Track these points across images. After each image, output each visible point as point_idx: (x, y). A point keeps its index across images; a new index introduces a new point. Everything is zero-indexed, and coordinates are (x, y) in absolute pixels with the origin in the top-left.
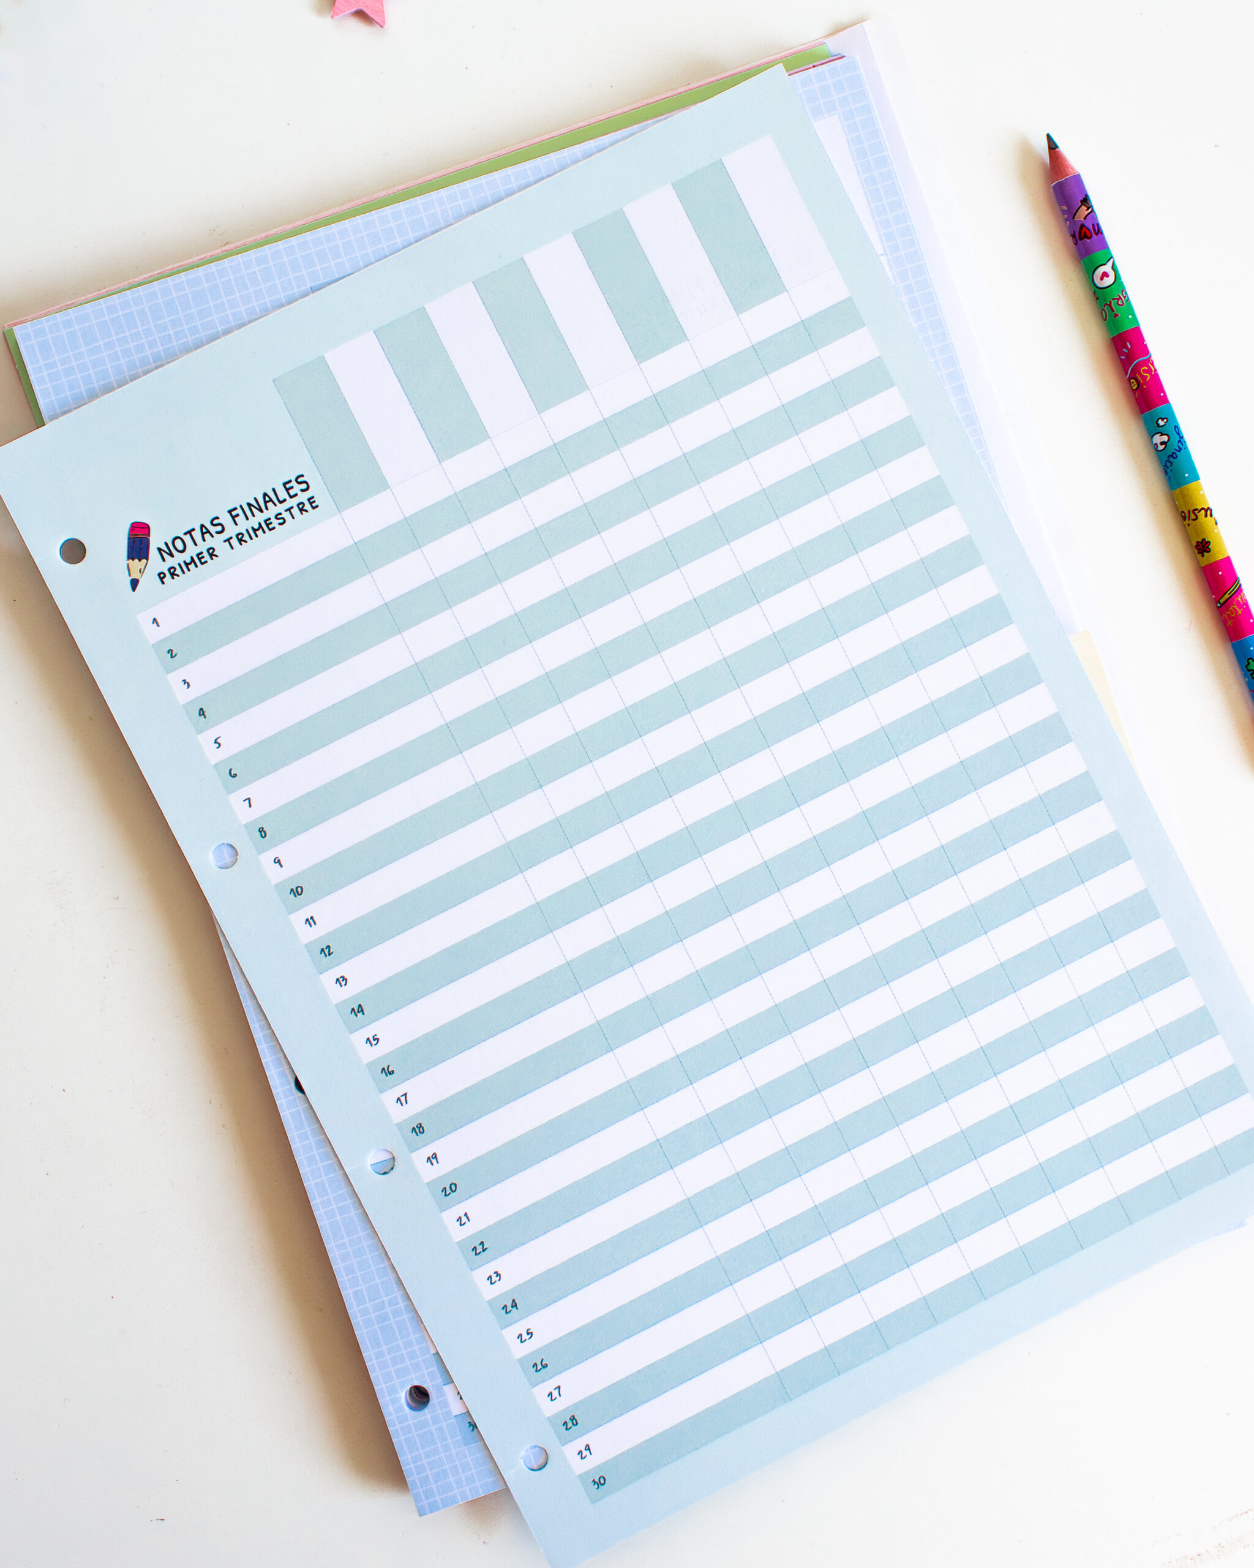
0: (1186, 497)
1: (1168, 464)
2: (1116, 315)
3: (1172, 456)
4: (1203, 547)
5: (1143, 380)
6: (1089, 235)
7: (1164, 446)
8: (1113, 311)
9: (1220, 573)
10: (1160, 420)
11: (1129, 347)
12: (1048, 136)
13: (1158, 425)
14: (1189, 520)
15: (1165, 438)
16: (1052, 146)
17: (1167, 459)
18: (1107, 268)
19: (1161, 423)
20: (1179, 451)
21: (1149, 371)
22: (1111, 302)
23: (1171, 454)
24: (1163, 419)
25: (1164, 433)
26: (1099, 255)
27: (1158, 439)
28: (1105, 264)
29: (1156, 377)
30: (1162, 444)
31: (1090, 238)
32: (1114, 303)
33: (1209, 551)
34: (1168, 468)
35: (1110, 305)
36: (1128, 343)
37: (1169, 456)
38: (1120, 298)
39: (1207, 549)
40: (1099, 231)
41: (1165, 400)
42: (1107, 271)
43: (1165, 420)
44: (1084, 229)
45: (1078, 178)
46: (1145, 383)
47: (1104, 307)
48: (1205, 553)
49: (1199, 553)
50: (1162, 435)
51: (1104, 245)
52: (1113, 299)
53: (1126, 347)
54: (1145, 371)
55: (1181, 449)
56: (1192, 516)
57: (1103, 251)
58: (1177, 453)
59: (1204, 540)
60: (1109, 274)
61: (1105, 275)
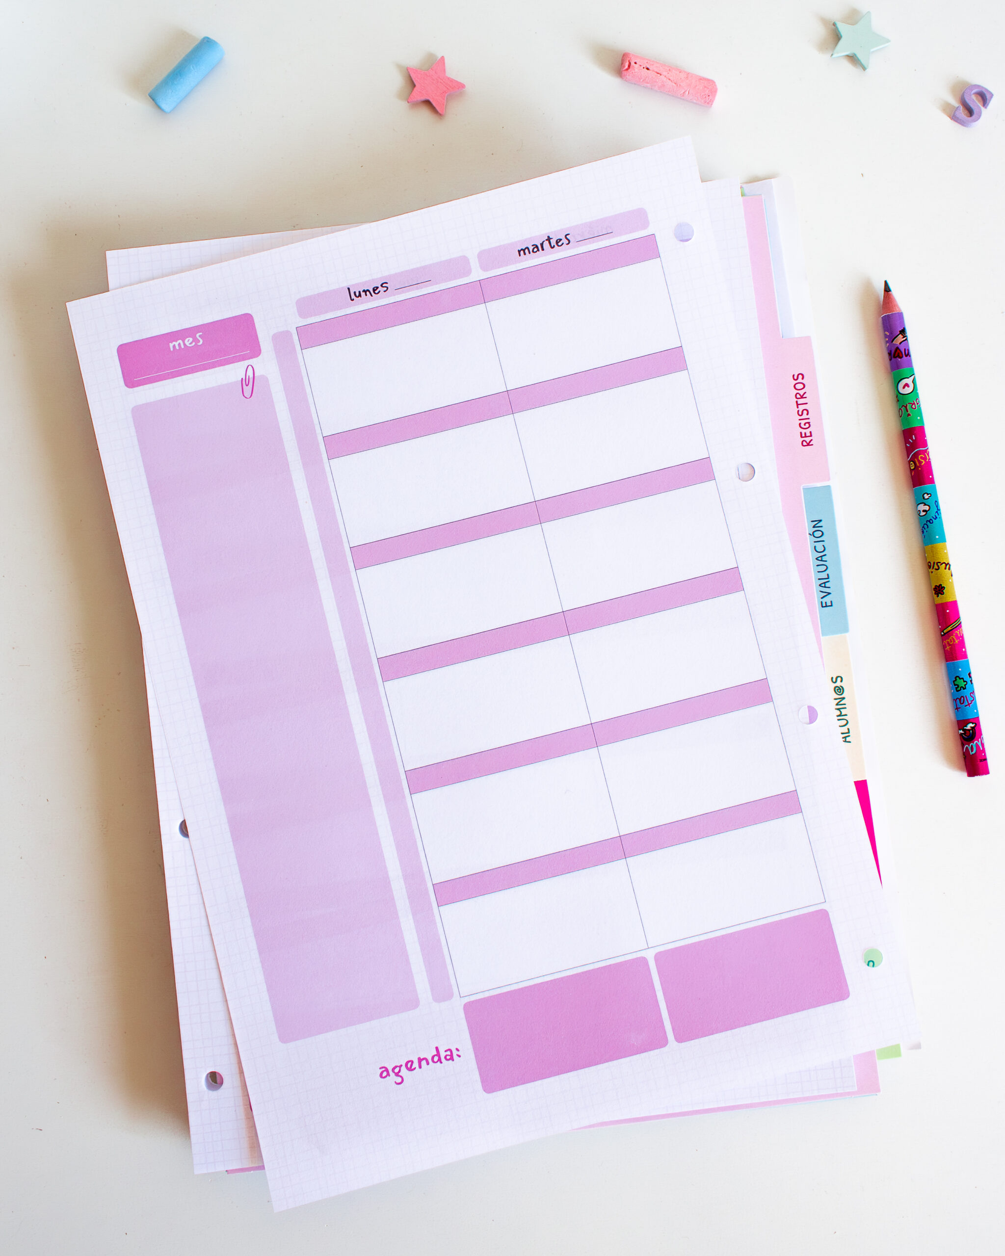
0: (933, 552)
1: (926, 526)
2: (909, 415)
3: (929, 521)
4: (939, 590)
5: (919, 463)
6: (901, 355)
7: (925, 513)
8: (907, 411)
9: (948, 611)
10: (926, 494)
11: (914, 438)
12: (886, 282)
13: (924, 498)
14: (933, 568)
15: (927, 508)
16: (887, 289)
17: (926, 523)
18: (909, 381)
19: (926, 496)
20: (935, 519)
21: (925, 459)
22: (907, 405)
23: (929, 520)
24: (928, 494)
25: (927, 504)
26: (905, 371)
27: (922, 507)
28: (908, 378)
29: (929, 464)
30: (924, 511)
31: (901, 357)
32: (909, 406)
33: (943, 593)
34: (925, 529)
35: (906, 407)
36: (913, 436)
37: (927, 521)
38: (914, 404)
39: (941, 592)
40: (908, 355)
41: (932, 481)
42: (909, 383)
43: (929, 495)
44: (898, 351)
45: (900, 315)
46: (920, 466)
47: (902, 407)
48: (940, 595)
49: (935, 594)
50: (925, 505)
51: (910, 365)
52: (909, 403)
53: (912, 439)
54: (921, 458)
55: (936, 518)
56: (936, 567)
57: (908, 368)
58: (933, 520)
59: (941, 585)
60: (910, 385)
61: (907, 385)
